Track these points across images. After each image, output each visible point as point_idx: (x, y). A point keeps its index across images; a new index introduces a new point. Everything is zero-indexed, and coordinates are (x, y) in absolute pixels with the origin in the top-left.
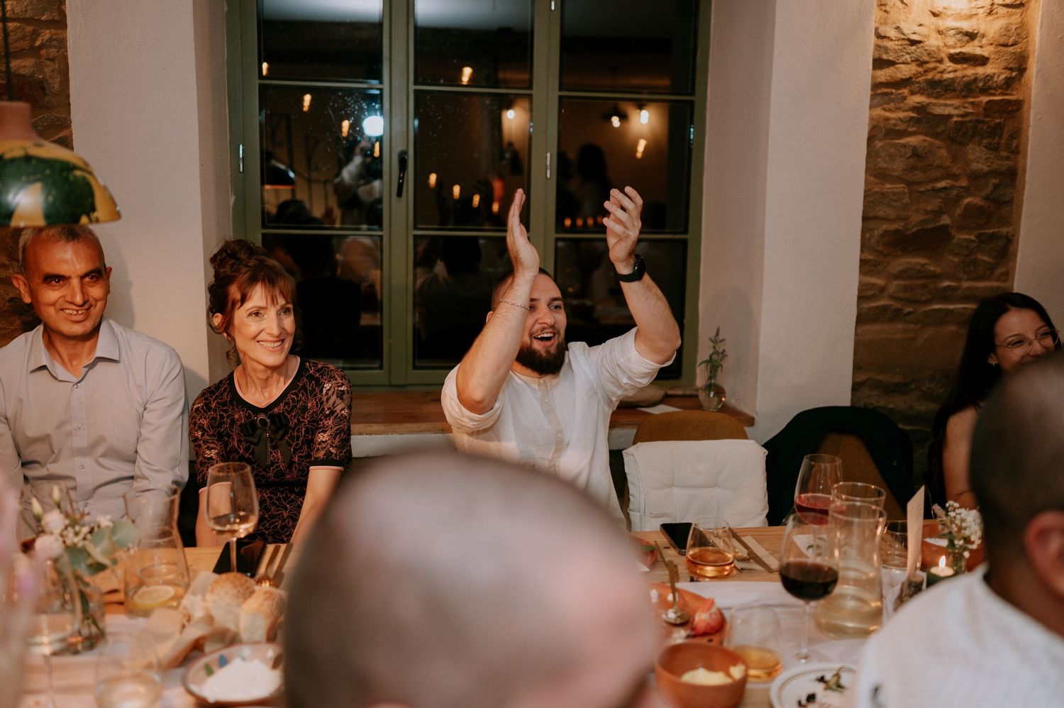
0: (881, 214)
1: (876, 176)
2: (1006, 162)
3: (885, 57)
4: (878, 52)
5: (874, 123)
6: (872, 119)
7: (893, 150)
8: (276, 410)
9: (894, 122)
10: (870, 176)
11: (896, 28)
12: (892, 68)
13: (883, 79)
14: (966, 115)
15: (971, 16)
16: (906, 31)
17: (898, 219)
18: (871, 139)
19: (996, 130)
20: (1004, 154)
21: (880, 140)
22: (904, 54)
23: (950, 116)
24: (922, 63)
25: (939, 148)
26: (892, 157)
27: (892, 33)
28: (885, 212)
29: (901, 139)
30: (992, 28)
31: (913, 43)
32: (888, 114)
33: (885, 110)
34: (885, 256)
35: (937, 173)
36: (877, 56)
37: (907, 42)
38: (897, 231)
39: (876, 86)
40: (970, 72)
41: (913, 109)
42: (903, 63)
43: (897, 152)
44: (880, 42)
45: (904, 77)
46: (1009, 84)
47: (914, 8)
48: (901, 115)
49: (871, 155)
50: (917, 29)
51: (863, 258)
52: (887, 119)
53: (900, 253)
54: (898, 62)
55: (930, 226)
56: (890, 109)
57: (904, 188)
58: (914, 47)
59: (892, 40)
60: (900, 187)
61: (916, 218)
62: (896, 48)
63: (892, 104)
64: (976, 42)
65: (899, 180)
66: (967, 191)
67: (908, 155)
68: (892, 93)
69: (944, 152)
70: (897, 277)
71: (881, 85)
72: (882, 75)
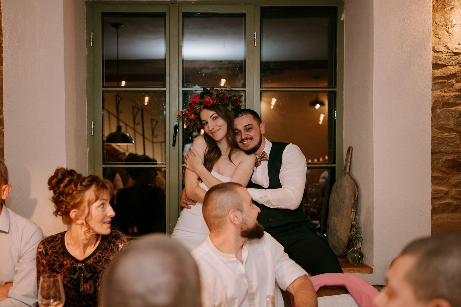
0: (443, 150)
1: (439, 129)
3: (439, 62)
4: (435, 60)
5: (436, 99)
6: (434, 97)
7: (448, 114)
8: (88, 261)
9: (447, 98)
10: (435, 129)
11: (445, 47)
12: (444, 68)
13: (439, 75)
16: (451, 48)
17: (453, 153)
18: (434, 108)
21: (440, 109)
22: (451, 60)
26: (447, 118)
27: (443, 49)
28: (445, 149)
29: (452, 107)
31: (456, 54)
32: (443, 94)
33: (442, 91)
34: (447, 174)
36: (434, 62)
37: (452, 54)
38: (453, 160)
39: (435, 79)
41: (459, 90)
42: (450, 65)
43: (451, 115)
44: (436, 54)
45: (451, 73)
47: (456, 35)
48: (452, 94)
49: (435, 117)
50: (458, 47)
51: (434, 175)
52: (443, 97)
53: (456, 172)
54: (448, 65)
56: (444, 91)
57: (456, 135)
58: (457, 56)
59: (443, 53)
60: (453, 135)
62: (446, 57)
63: (446, 88)
65: (453, 130)
67: (457, 116)
68: (445, 82)
70: (456, 186)
71: (438, 78)
72: (439, 72)
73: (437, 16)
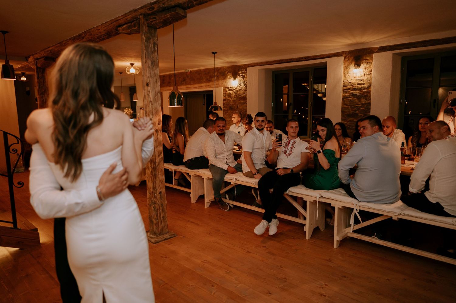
0: (345, 111)
1: (344, 105)
2: (368, 102)
3: (345, 85)
6: (343, 95)
7: (347, 100)
14: (360, 94)
15: (361, 77)
17: (348, 112)
18: (343, 99)
19: (366, 96)
20: (368, 100)
21: (345, 99)
22: (349, 84)
23: (357, 94)
24: (352, 86)
25: (356, 99)
27: (346, 81)
29: (349, 98)
30: (365, 78)
31: (350, 82)
32: (346, 94)
34: (346, 118)
35: (355, 104)
38: (348, 114)
39: (343, 90)
40: (361, 86)
41: (351, 93)
42: (349, 86)
44: (344, 83)
45: (349, 88)
46: (368, 88)
47: (351, 76)
48: (348, 94)
49: (343, 101)
50: (351, 80)
52: (346, 95)
55: (354, 113)
60: (349, 106)
61: (351, 112)
62: (347, 83)
64: (363, 81)
66: (362, 107)
67: (350, 101)
68: (347, 91)
69: (357, 100)
70: (348, 122)
71: (345, 90)
72: (345, 88)
73: (345, 71)
